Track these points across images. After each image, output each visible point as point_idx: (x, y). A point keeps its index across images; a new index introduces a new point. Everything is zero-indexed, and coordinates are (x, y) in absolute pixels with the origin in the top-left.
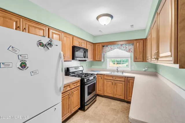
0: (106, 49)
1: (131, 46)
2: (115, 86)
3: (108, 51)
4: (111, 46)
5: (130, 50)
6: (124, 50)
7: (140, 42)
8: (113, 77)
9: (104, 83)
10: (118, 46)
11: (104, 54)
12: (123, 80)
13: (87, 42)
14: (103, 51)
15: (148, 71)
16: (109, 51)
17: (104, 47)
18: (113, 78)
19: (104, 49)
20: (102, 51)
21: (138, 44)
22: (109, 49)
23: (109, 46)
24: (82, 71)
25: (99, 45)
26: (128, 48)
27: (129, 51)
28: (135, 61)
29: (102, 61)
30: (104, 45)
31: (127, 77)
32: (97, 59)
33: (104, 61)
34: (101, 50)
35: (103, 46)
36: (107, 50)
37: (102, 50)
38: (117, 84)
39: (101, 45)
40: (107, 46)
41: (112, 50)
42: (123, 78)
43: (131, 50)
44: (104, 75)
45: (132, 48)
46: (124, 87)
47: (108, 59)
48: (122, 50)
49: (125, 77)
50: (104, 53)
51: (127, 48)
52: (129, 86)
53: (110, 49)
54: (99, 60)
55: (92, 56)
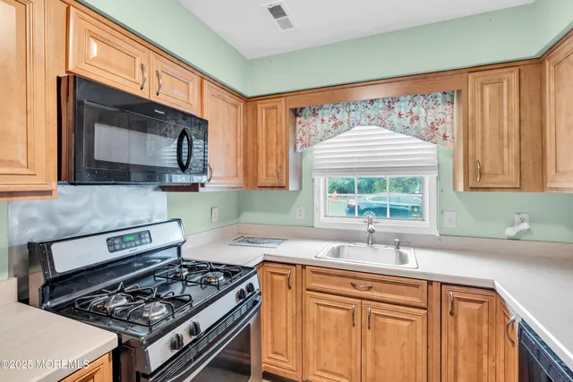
0: (312, 125)
1: (441, 108)
2: (369, 333)
3: (319, 137)
4: (334, 111)
5: (433, 128)
6: (405, 130)
7: (501, 82)
8: (355, 278)
9: (302, 313)
10: (368, 112)
11: (298, 150)
12: (417, 301)
13: (206, 83)
14: (295, 135)
15: (528, 237)
16: (327, 135)
17: (298, 119)
18: (354, 285)
19: (299, 127)
20: (291, 134)
21: (487, 89)
22: (325, 125)
23: (326, 114)
24: (178, 247)
25: (276, 108)
26: (422, 120)
27: (431, 133)
28: (472, 189)
29: (292, 186)
30: (300, 105)
31: (442, 284)
32: (262, 180)
33: (301, 187)
34: (287, 131)
35: (296, 113)
36: (312, 132)
37: (291, 129)
38: (381, 319)
39: (282, 107)
40: (315, 114)
41: (339, 133)
42: (417, 286)
43: (441, 131)
44: (304, 267)
45: (448, 119)
46: (421, 339)
47: (322, 180)
48: (393, 129)
49: (430, 283)
50: (299, 145)
51: (418, 118)
52: (452, 335)
53: (329, 125)
54: (274, 181)
55: (240, 161)
